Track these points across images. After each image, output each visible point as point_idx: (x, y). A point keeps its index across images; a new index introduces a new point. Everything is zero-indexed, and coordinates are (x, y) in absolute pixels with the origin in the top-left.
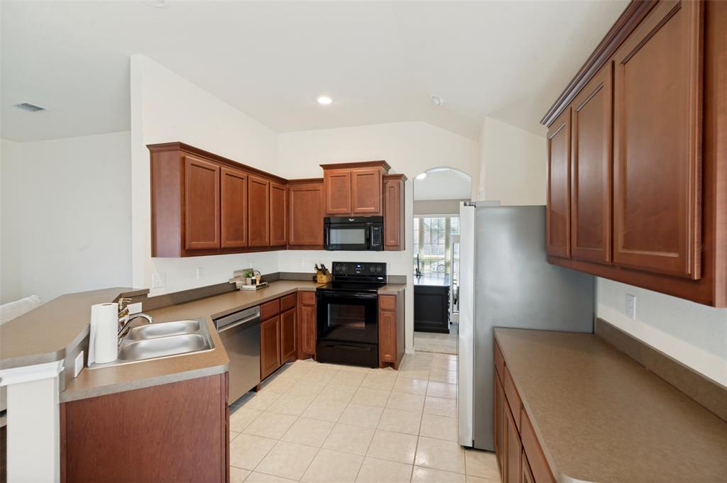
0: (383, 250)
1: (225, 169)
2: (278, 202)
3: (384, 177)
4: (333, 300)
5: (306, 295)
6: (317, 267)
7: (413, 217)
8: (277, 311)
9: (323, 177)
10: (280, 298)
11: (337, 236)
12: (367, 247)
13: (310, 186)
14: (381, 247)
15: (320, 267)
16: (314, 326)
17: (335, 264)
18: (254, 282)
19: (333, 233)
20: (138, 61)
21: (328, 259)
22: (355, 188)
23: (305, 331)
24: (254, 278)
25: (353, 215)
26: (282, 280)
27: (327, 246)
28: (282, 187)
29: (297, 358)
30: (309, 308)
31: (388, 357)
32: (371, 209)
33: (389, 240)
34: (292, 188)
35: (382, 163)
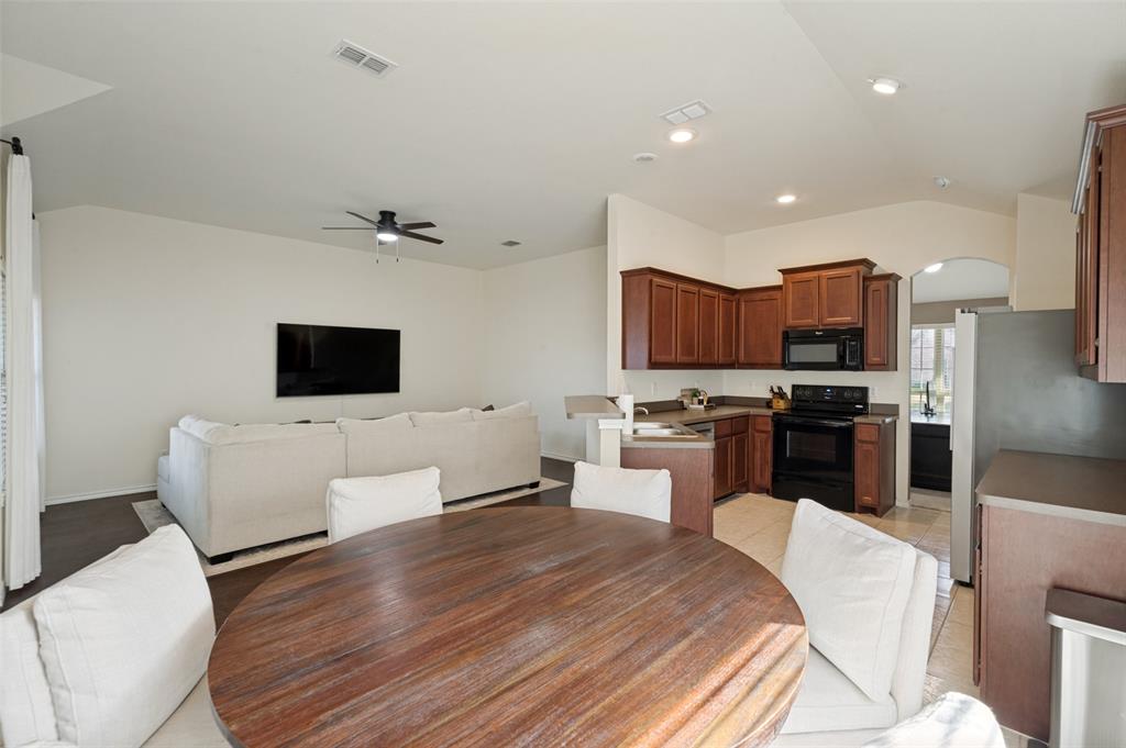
0: (863, 370)
1: (681, 286)
2: (728, 314)
3: (865, 279)
4: (793, 427)
5: (760, 420)
6: (772, 390)
7: (911, 328)
8: (729, 431)
9: (781, 283)
10: (732, 418)
11: (799, 353)
12: (840, 365)
13: (765, 295)
14: (860, 366)
15: (776, 390)
16: (769, 456)
17: (795, 388)
18: (701, 402)
19: (793, 348)
20: (615, 201)
21: (787, 380)
22: (824, 295)
23: (758, 462)
24: (701, 398)
25: (821, 327)
26: (729, 405)
27: (786, 365)
28: (731, 297)
29: (747, 491)
30: (764, 435)
31: (867, 500)
32: (845, 319)
33: (872, 358)
34: (742, 299)
35: (865, 262)
